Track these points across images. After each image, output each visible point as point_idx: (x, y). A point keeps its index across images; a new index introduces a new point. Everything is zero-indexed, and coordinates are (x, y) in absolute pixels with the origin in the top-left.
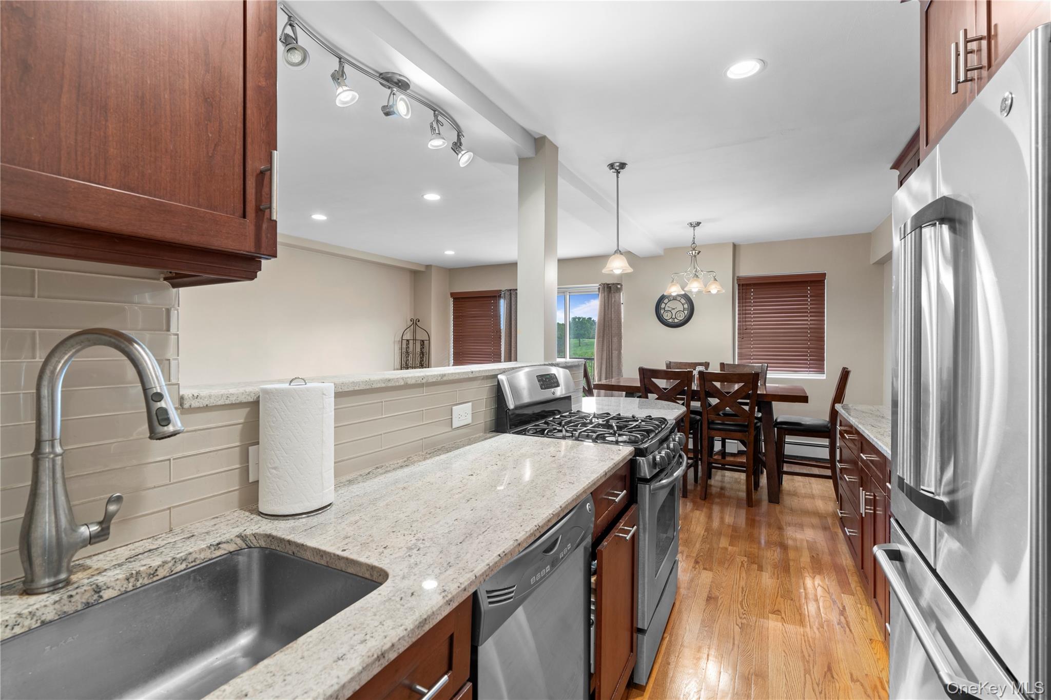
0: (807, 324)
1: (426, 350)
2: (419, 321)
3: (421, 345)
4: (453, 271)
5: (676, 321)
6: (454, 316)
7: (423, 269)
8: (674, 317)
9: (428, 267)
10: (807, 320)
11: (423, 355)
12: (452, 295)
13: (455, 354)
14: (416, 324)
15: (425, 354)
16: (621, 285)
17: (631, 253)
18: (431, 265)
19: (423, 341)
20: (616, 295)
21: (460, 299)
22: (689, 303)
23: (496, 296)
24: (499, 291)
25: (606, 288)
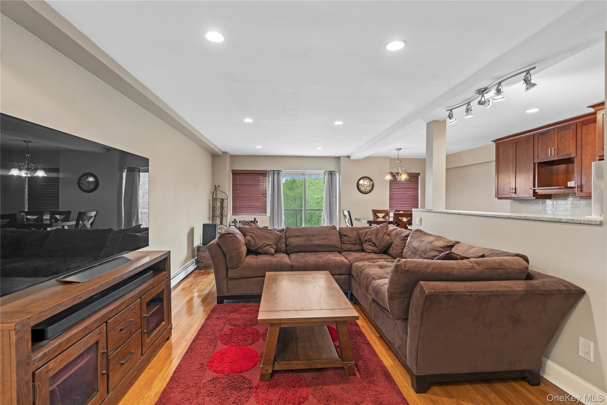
0: (413, 193)
1: (224, 205)
2: (219, 187)
3: (221, 202)
4: (234, 158)
5: (367, 191)
6: (232, 184)
7: (221, 154)
8: (365, 189)
9: (224, 153)
12: (232, 171)
13: (233, 207)
14: (217, 188)
15: (224, 208)
16: (337, 172)
17: (349, 157)
18: (227, 152)
19: (222, 199)
20: (335, 176)
21: (235, 173)
22: (372, 182)
23: (264, 174)
24: (266, 171)
25: (330, 173)
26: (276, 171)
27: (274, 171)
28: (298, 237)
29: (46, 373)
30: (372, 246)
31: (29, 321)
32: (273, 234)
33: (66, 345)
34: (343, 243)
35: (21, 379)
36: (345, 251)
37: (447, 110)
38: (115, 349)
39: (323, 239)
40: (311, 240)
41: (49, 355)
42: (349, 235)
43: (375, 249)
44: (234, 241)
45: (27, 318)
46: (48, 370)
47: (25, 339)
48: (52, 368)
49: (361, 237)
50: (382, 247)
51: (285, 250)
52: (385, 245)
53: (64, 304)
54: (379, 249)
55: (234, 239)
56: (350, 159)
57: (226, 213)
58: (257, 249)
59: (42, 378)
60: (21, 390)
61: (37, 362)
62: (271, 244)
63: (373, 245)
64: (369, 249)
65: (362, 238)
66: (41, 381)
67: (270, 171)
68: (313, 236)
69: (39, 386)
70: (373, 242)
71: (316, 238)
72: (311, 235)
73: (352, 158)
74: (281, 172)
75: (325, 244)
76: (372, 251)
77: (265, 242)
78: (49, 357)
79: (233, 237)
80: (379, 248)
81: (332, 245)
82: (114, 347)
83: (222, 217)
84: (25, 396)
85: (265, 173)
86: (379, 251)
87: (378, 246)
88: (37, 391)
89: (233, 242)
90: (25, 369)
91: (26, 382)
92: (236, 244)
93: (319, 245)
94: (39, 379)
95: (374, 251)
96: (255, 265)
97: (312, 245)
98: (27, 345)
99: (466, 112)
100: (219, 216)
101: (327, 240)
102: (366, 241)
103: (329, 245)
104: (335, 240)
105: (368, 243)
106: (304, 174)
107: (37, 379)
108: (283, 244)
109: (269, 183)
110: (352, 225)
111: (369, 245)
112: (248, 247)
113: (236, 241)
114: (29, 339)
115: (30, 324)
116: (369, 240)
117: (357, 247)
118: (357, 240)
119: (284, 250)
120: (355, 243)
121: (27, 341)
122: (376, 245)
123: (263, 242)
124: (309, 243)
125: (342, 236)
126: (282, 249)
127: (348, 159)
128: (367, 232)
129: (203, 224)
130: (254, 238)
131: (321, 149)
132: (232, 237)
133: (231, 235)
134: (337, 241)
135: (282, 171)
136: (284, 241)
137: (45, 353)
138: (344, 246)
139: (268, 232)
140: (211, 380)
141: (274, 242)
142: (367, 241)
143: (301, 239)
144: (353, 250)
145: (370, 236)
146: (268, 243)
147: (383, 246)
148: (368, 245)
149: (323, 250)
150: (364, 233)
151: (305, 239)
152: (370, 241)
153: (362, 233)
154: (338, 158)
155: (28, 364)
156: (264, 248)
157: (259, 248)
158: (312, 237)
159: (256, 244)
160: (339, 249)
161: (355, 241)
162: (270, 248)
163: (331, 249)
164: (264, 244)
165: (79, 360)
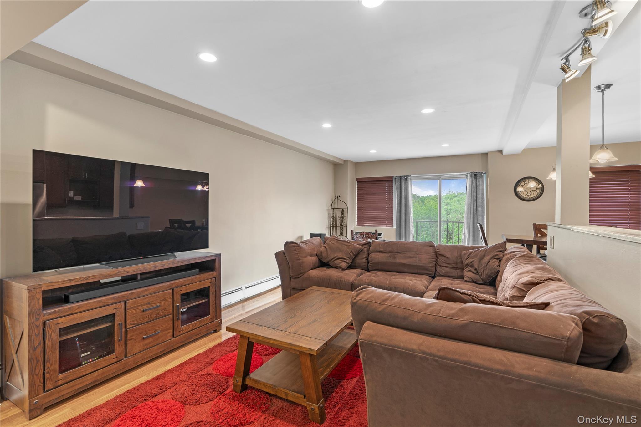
0: (628, 200)
1: (345, 215)
2: (340, 196)
3: (341, 212)
4: (358, 165)
5: (530, 197)
6: (357, 193)
7: (342, 163)
8: (529, 194)
9: (346, 161)
10: (628, 197)
11: (343, 219)
12: (357, 179)
13: (358, 218)
14: (338, 198)
15: (344, 218)
16: (484, 173)
17: (501, 152)
18: (348, 160)
19: (343, 209)
20: (481, 180)
21: (361, 182)
22: (540, 186)
23: (389, 181)
24: (392, 177)
25: (473, 175)
26: (403, 176)
27: (401, 176)
28: (380, 252)
29: (56, 324)
30: (473, 273)
31: (40, 287)
32: (350, 247)
33: (76, 309)
34: (440, 266)
35: (32, 323)
36: (442, 275)
37: (562, 60)
38: (135, 324)
39: (410, 257)
40: (394, 258)
41: (59, 313)
42: (448, 255)
43: (477, 277)
44: (296, 251)
45: (39, 285)
46: (58, 323)
47: (37, 298)
48: (62, 323)
49: (463, 259)
50: (485, 277)
51: (366, 266)
52: (489, 274)
53: (76, 280)
54: (482, 279)
55: (296, 249)
56: (502, 154)
57: (346, 223)
58: (329, 262)
59: (52, 327)
60: (32, 330)
61: (47, 315)
62: (344, 257)
63: (474, 271)
64: (468, 277)
65: (464, 261)
66: (50, 329)
67: (397, 176)
68: (399, 253)
69: (48, 331)
70: (475, 268)
71: (401, 255)
72: (396, 251)
73: (504, 153)
74: (409, 177)
75: (411, 264)
76: (471, 280)
77: (337, 255)
78: (59, 314)
79: (296, 247)
80: (481, 277)
81: (421, 266)
82: (134, 323)
83: (342, 228)
84: (36, 335)
85: (391, 180)
86: (481, 280)
87: (480, 274)
88: (47, 335)
89: (294, 251)
90: (36, 317)
91: (36, 326)
92: (297, 254)
93: (404, 265)
94: (48, 327)
95: (473, 279)
96: (315, 278)
97: (395, 263)
98: (38, 303)
99: (581, 55)
100: (339, 226)
101: (414, 259)
102: (467, 265)
103: (417, 266)
104: (426, 259)
105: (469, 268)
106: (439, 178)
107: (47, 326)
108: (363, 258)
109: (396, 190)
110: (486, 244)
111: (470, 271)
112: (319, 258)
113: (298, 251)
114: (40, 298)
115: (41, 289)
116: (471, 264)
117: (457, 273)
118: (459, 263)
119: (364, 267)
120: (455, 266)
121: (39, 300)
122: (477, 272)
123: (335, 255)
124: (392, 260)
125: (438, 256)
126: (362, 265)
127: (499, 154)
128: (471, 253)
129: (311, 234)
130: (327, 250)
131: (447, 145)
132: (294, 246)
133: (294, 245)
134: (428, 262)
135: (411, 176)
136: (365, 255)
137: (55, 311)
138: (440, 269)
139: (344, 244)
140: (204, 374)
141: (349, 256)
142: (469, 265)
143: (383, 255)
144: (452, 275)
145: (473, 259)
146: (341, 257)
147: (487, 275)
148: (468, 271)
149: (409, 271)
150: (467, 255)
151: (388, 256)
152: (472, 266)
153: (465, 254)
154: (485, 155)
155: (39, 314)
156: (335, 261)
157: (330, 261)
158: (397, 254)
159: (327, 256)
160: (430, 273)
161: (456, 263)
162: (341, 262)
163: (419, 271)
164: (335, 257)
165: (92, 323)
